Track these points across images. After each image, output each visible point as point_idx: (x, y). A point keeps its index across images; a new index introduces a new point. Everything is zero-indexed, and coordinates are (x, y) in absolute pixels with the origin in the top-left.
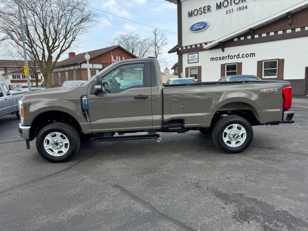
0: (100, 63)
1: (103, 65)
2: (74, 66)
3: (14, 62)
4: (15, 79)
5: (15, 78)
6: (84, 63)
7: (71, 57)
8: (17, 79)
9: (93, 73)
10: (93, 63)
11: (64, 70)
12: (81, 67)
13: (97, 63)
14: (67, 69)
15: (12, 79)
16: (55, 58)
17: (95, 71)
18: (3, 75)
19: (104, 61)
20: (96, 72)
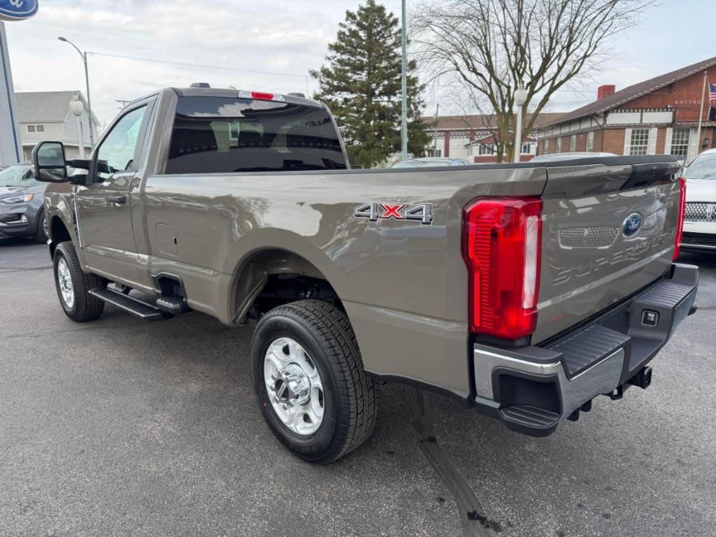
0: (665, 109)
1: (674, 113)
2: (591, 120)
3: (462, 120)
4: (483, 155)
5: (484, 153)
6: (617, 112)
7: (601, 98)
8: (486, 155)
9: (637, 137)
10: (642, 109)
11: (570, 132)
12: (605, 121)
13: (655, 109)
14: (575, 128)
15: (477, 155)
16: (538, 104)
17: (647, 132)
18: (467, 146)
19: (682, 102)
20: (649, 134)
